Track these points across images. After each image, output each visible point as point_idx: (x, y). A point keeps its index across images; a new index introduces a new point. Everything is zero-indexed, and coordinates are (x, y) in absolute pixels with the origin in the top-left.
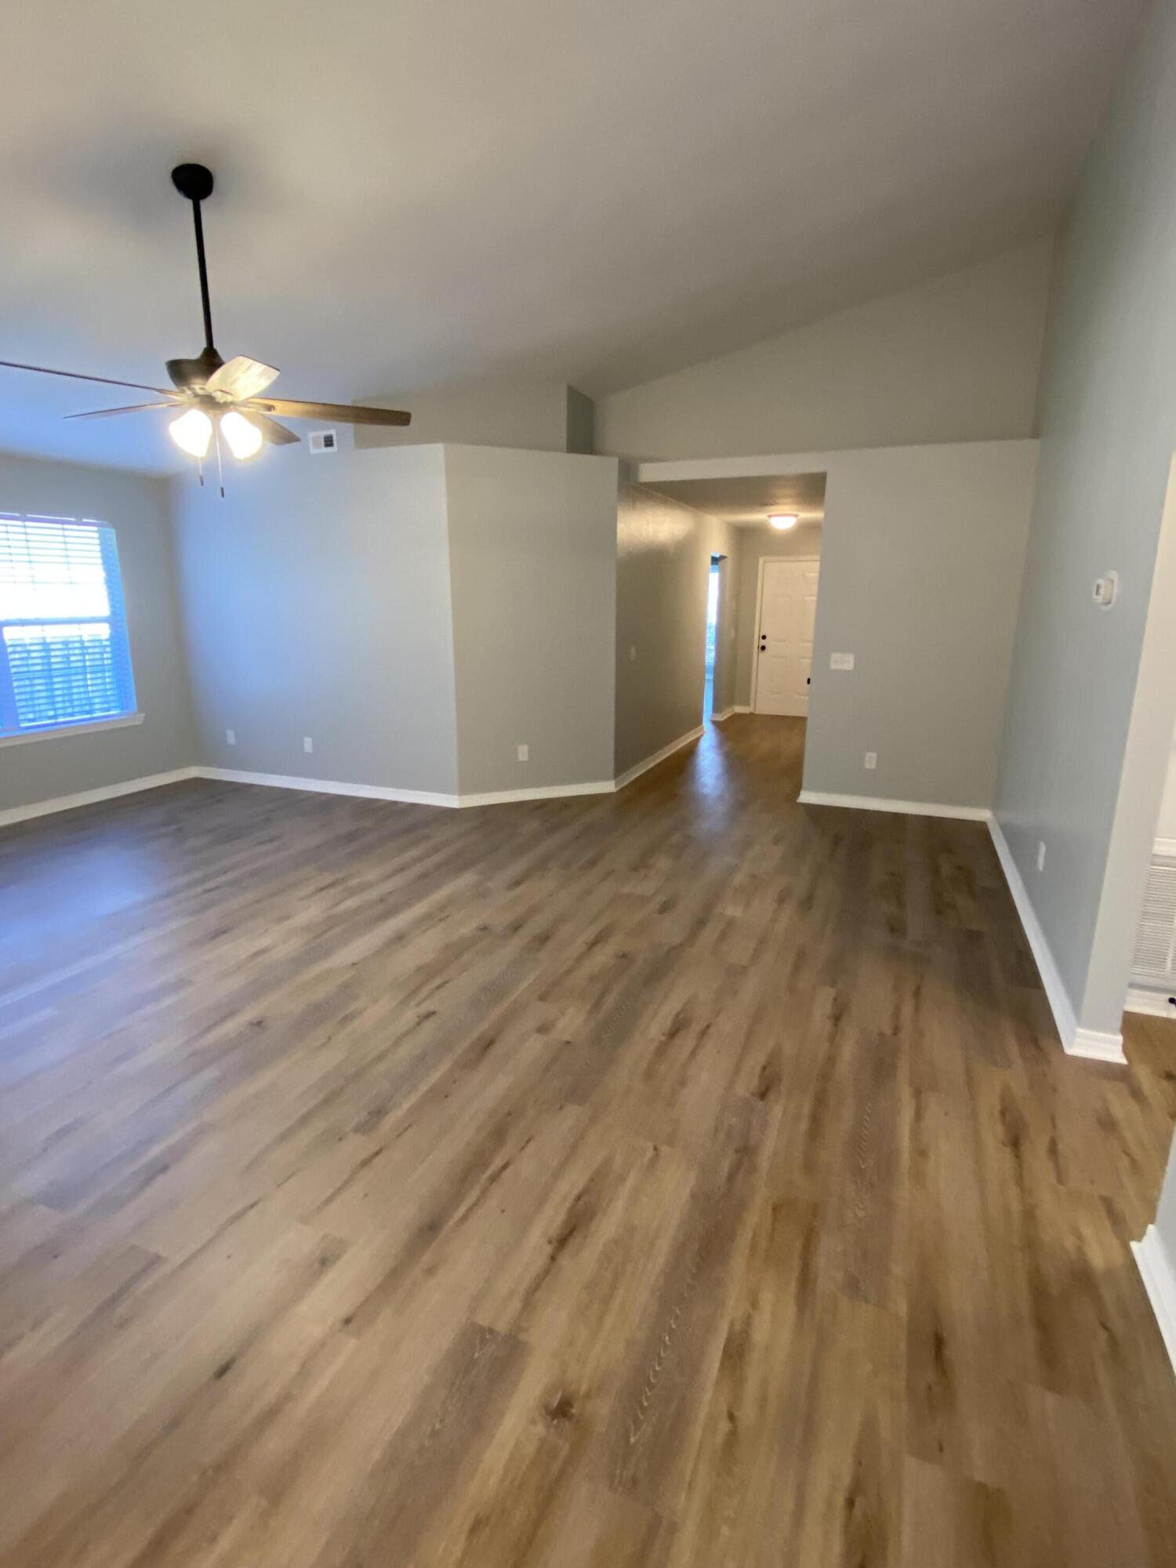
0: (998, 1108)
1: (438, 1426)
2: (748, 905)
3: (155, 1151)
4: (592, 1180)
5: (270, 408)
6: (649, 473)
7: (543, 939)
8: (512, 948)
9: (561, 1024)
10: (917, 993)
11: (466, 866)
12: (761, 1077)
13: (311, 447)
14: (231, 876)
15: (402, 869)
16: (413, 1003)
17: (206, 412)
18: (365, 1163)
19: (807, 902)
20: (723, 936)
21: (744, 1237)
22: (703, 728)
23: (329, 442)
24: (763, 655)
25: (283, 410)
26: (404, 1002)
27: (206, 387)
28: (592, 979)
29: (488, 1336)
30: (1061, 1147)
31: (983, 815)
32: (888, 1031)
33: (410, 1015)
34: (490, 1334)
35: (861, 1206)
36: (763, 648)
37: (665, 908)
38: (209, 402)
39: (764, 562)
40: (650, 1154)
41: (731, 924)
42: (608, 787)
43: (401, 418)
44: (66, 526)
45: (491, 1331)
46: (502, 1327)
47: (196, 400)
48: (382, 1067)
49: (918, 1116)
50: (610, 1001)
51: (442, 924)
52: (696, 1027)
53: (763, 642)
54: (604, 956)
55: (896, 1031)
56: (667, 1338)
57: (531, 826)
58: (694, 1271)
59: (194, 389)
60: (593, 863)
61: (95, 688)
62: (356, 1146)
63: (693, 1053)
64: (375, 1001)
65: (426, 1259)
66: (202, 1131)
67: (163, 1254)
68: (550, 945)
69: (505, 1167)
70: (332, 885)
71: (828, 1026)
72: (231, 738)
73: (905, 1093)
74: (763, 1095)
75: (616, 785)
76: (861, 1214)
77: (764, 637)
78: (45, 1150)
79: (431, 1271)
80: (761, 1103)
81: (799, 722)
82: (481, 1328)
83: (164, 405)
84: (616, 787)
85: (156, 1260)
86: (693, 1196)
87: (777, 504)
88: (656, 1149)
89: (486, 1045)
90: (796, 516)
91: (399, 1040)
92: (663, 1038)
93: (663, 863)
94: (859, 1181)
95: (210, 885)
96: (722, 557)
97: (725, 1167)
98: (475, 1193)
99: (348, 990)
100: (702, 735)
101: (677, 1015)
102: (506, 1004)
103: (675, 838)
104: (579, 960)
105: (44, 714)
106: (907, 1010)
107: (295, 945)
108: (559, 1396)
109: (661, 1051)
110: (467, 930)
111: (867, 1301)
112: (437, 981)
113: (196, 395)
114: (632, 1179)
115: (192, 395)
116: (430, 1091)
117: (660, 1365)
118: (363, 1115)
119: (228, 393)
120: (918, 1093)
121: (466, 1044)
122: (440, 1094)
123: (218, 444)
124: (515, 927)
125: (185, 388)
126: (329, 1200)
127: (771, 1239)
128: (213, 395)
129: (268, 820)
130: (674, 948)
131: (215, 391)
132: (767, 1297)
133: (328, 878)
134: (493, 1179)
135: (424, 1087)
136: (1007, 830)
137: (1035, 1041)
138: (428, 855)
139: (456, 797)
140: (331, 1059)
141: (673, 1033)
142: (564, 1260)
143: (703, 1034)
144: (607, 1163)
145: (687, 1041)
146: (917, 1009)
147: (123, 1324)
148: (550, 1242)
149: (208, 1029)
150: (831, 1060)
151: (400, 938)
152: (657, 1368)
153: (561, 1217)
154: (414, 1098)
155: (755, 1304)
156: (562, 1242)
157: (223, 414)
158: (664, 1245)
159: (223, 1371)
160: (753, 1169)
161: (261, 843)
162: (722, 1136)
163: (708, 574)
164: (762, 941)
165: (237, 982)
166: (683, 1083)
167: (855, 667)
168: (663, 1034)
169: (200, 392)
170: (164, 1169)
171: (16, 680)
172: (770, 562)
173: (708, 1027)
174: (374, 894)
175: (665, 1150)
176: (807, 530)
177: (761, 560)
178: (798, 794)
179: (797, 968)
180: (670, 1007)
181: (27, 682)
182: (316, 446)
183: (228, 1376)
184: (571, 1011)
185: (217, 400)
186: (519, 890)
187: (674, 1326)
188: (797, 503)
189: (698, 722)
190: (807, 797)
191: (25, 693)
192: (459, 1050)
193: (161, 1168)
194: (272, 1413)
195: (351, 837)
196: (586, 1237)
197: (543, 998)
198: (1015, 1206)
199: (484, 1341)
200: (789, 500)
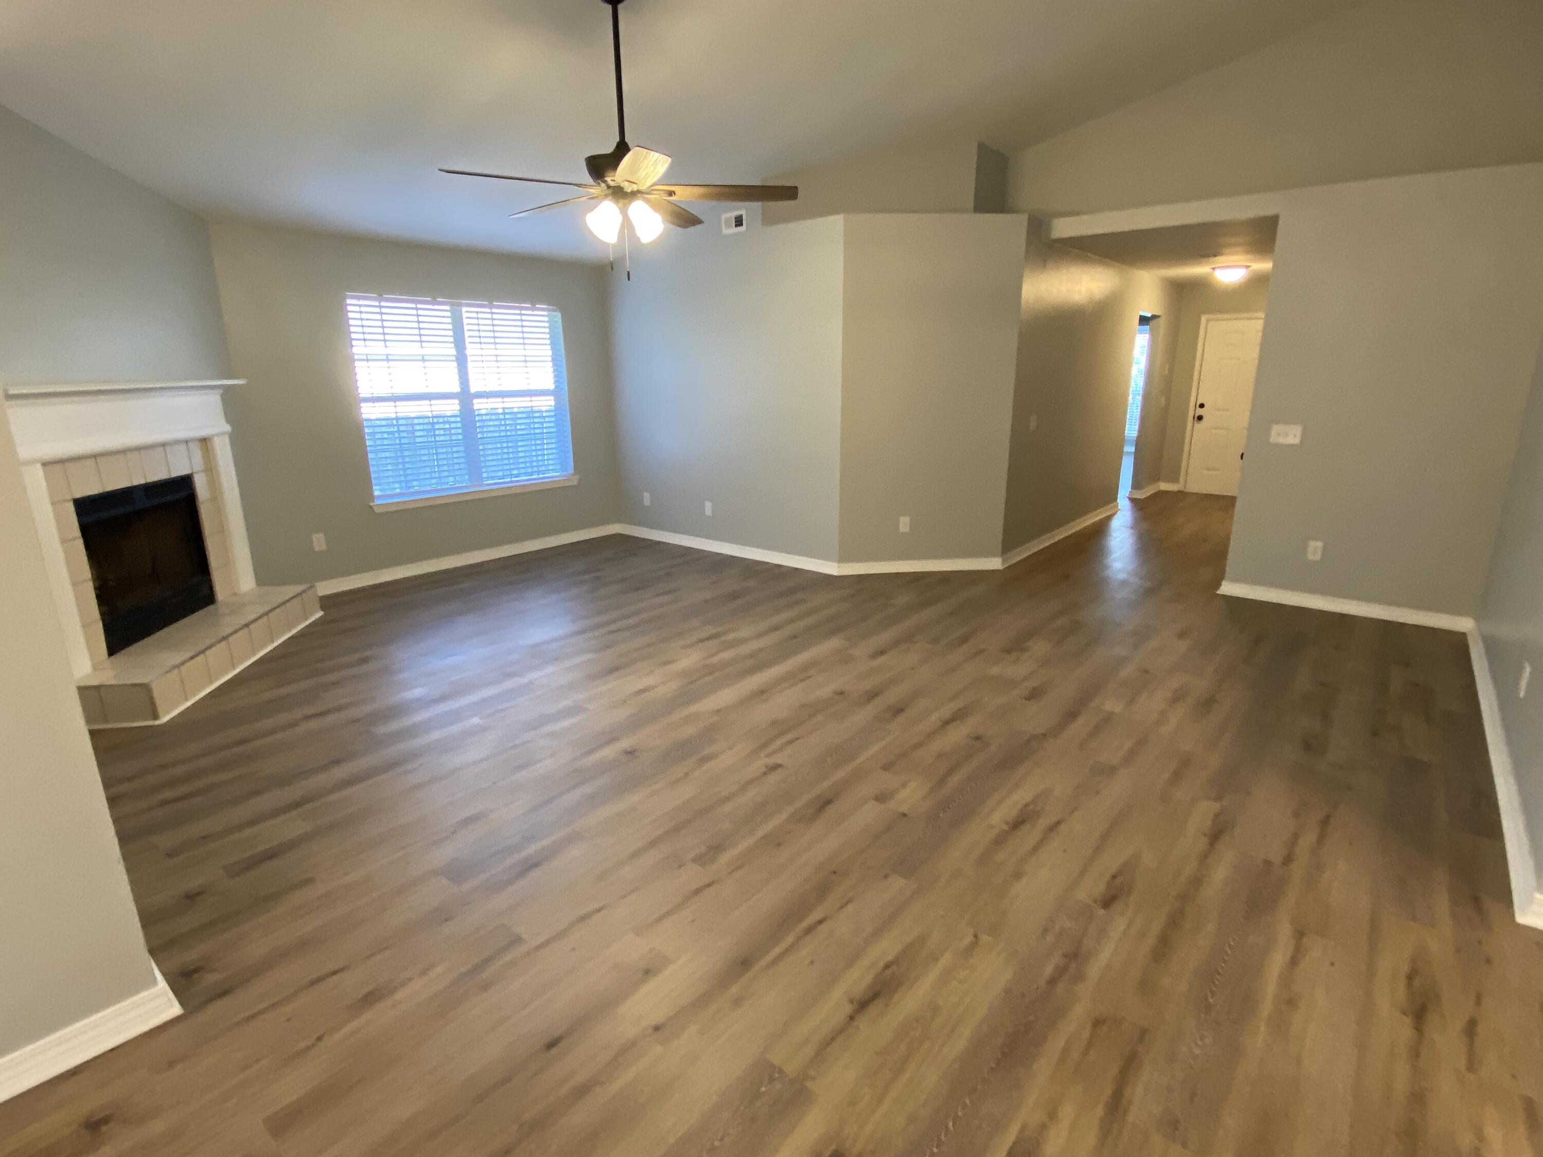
0: (1405, 968)
1: (717, 1143)
2: (1132, 701)
3: (532, 849)
4: (904, 951)
5: (671, 193)
6: (1064, 228)
7: (897, 710)
8: (864, 715)
9: (902, 794)
10: (1325, 822)
11: (832, 633)
12: (1109, 884)
13: (723, 227)
14: (631, 621)
15: (776, 628)
16: (762, 754)
17: (617, 202)
18: (697, 892)
19: (1207, 704)
20: (1097, 730)
21: (1055, 1044)
22: (1117, 506)
23: (739, 222)
24: (1199, 426)
25: (683, 195)
26: (755, 752)
27: (615, 179)
28: (940, 756)
29: (777, 1075)
30: (1481, 1029)
31: (1463, 624)
32: (1277, 860)
33: (760, 763)
34: (778, 1073)
35: (1200, 1043)
36: (1200, 418)
37: (1034, 695)
38: (618, 193)
39: (1208, 321)
40: (969, 939)
41: (1108, 718)
42: (995, 563)
43: (790, 193)
44: (523, 312)
45: (780, 1071)
46: (791, 1069)
47: (610, 191)
48: (727, 808)
49: (1294, 961)
50: (955, 780)
51: (801, 685)
52: (1043, 823)
53: (1200, 412)
54: (958, 735)
55: (1288, 860)
56: (951, 1124)
57: (903, 599)
58: (994, 1066)
59: (606, 181)
60: (964, 640)
61: (550, 452)
62: (692, 875)
63: (1035, 849)
64: (731, 748)
65: (734, 990)
66: (570, 840)
67: (524, 936)
68: (901, 718)
69: (820, 922)
70: (711, 637)
71: (1202, 844)
72: (647, 498)
73: (1284, 932)
74: (1108, 902)
75: (1004, 561)
76: (1197, 1051)
77: (1202, 406)
78: (454, 833)
79: (737, 1002)
80: (1102, 911)
81: (1227, 503)
82: (773, 1066)
83: (584, 198)
84: (1003, 565)
85: (517, 940)
86: (1007, 991)
87: (1221, 254)
88: (976, 936)
89: (823, 803)
90: (1248, 267)
91: (745, 786)
92: (1005, 827)
93: (1040, 647)
94: (1203, 1015)
95: (613, 627)
96: (1154, 317)
97: (1048, 970)
98: (790, 939)
99: (709, 733)
100: (1117, 512)
101: (1026, 805)
102: (848, 768)
103: (1062, 621)
104: (930, 736)
105: (494, 474)
106: (1308, 839)
107: (673, 686)
108: (833, 1147)
109: (1000, 841)
110: (826, 691)
111: (1184, 1145)
112: (789, 736)
113: (609, 187)
114: (946, 959)
115: (606, 187)
116: (764, 837)
117: (937, 1147)
118: (703, 849)
119: (634, 183)
120: (1300, 934)
121: (805, 798)
122: (775, 841)
123: (626, 231)
124: (872, 695)
125: (600, 181)
126: (659, 920)
127: (1085, 1053)
128: (622, 186)
129: (668, 574)
130: (1034, 737)
131: (623, 182)
132: (1067, 1112)
133: (710, 630)
134: (809, 930)
135: (760, 833)
136: (1492, 647)
137: (1476, 901)
138: (799, 618)
139: (836, 564)
140: (686, 792)
141: (1017, 824)
142: (863, 1022)
143: (1053, 828)
144: (922, 940)
145: (1031, 835)
146: (1321, 839)
147: (485, 987)
148: (851, 1002)
149: (590, 752)
150: (1197, 881)
151: (761, 693)
152: (935, 1150)
153: (868, 979)
154: (751, 841)
155: (1052, 1115)
156: (863, 1004)
157: (630, 203)
158: (966, 1032)
159: (551, 1045)
160: (1079, 977)
161: (659, 595)
162: (1050, 938)
163: (1135, 334)
164: (1141, 743)
165: (621, 714)
166: (1018, 875)
167: (1301, 441)
168: (1007, 823)
169: (612, 184)
170: (536, 865)
171: (481, 444)
172: (1212, 320)
173: (1058, 823)
174: (744, 650)
175: (985, 938)
176: (1258, 282)
177: (1204, 318)
178: (1218, 585)
179: (1177, 777)
180: (1021, 797)
181: (499, 445)
182: (728, 226)
183: (554, 1051)
184: (913, 784)
185: (625, 190)
186: (881, 660)
187: (960, 1114)
188: (1248, 252)
189: (1111, 497)
190: (1228, 588)
191: (497, 454)
192: (798, 804)
193: (531, 865)
194: (583, 1091)
195: (734, 596)
196: (887, 1005)
197: (886, 768)
198: (1401, 1085)
199: (772, 1080)
200: (1239, 249)
